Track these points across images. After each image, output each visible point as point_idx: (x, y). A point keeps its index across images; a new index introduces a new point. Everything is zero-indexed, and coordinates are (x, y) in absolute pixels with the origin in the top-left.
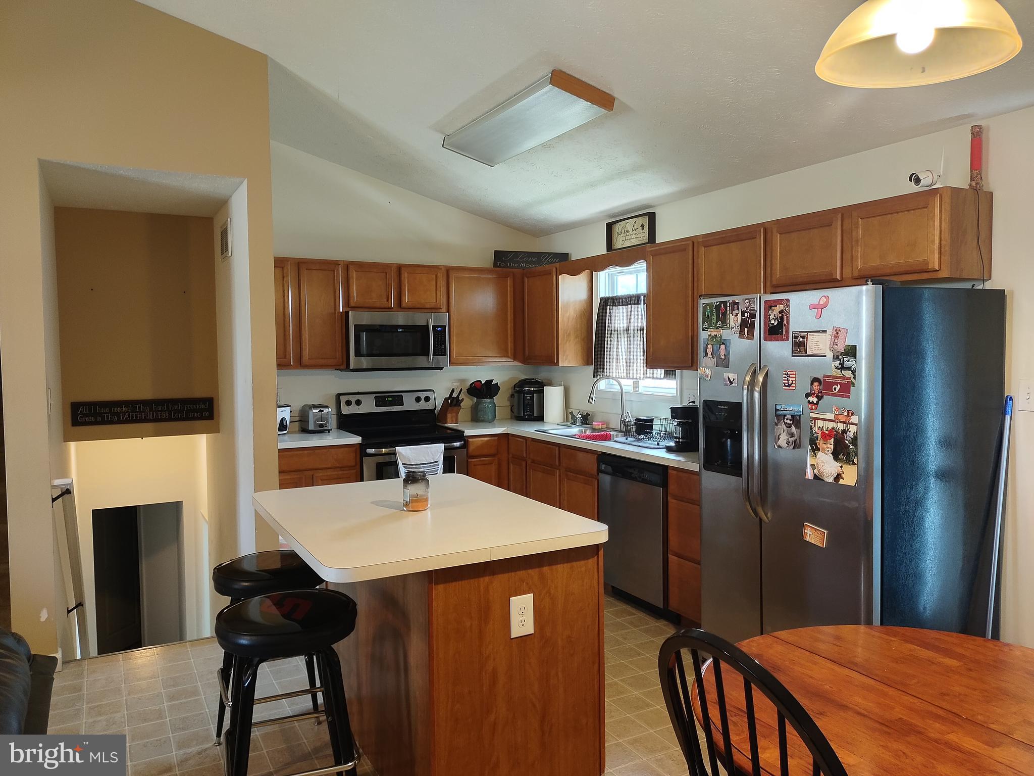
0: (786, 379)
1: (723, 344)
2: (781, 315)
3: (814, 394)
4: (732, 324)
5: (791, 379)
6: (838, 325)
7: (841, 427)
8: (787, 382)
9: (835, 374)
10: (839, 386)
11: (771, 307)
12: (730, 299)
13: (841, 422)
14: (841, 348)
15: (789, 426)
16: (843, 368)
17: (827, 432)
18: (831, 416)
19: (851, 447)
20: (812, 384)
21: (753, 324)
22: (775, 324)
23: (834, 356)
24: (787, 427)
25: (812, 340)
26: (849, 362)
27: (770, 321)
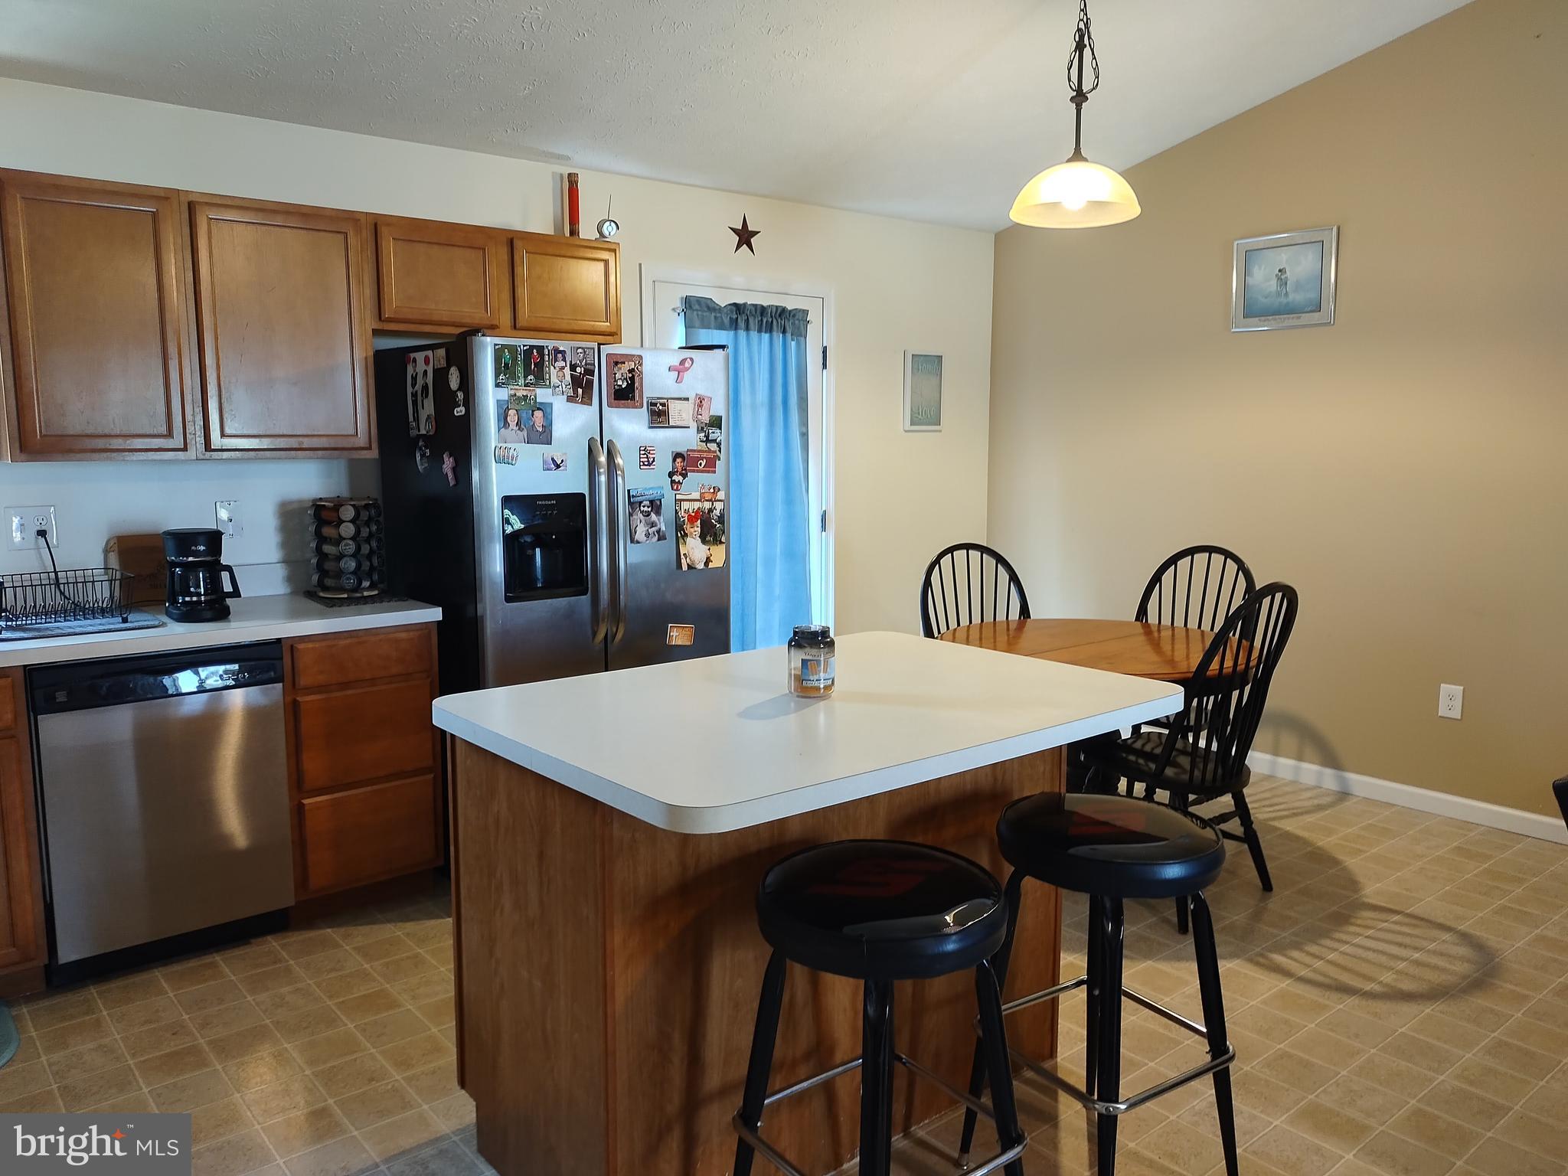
0: (645, 456)
1: (539, 409)
2: (630, 375)
3: (677, 471)
4: (554, 380)
5: (651, 456)
6: (702, 392)
7: (707, 505)
8: (646, 460)
9: (700, 448)
10: (705, 461)
11: (616, 363)
12: (549, 344)
13: (707, 501)
14: (706, 419)
15: (648, 514)
16: (708, 440)
17: (693, 514)
18: (696, 495)
19: (718, 526)
20: (674, 460)
21: (590, 383)
22: (623, 386)
23: (698, 428)
24: (644, 516)
25: (674, 408)
26: (715, 434)
27: (616, 381)
